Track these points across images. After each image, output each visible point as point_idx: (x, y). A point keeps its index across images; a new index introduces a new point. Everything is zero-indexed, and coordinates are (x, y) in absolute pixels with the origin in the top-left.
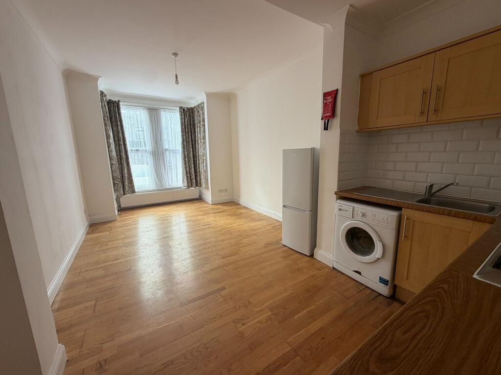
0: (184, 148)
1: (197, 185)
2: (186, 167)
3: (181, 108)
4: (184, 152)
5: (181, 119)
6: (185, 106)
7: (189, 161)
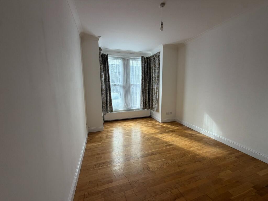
0: (142, 83)
1: (149, 108)
2: (143, 96)
3: (142, 57)
4: (142, 86)
5: (142, 65)
6: (145, 56)
7: (145, 92)
